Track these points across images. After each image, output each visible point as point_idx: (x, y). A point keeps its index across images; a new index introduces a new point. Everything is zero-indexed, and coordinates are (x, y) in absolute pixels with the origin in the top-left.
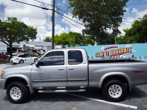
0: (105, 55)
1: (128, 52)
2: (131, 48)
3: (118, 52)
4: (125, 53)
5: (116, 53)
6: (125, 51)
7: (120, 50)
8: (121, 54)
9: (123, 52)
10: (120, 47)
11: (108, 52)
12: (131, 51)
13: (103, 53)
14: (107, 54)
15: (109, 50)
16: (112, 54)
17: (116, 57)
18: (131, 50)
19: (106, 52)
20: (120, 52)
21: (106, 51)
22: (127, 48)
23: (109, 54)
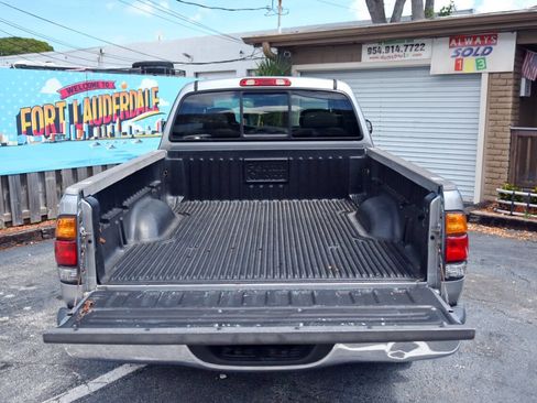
0: (64, 122)
1: (149, 109)
2: (156, 92)
3: (116, 107)
4: (141, 113)
5: (110, 113)
6: (138, 106)
7: (121, 101)
8: (126, 116)
9: (131, 108)
10: (124, 87)
11: (79, 108)
12: (157, 103)
13: (57, 110)
14: (76, 119)
15: (80, 97)
16: (95, 117)
17: (109, 128)
18: (157, 101)
19: (71, 106)
20: (123, 107)
21: (69, 100)
22: (144, 94)
23: (80, 117)
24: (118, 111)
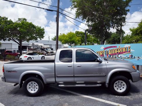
0: (104, 54)
1: (127, 52)
2: (130, 48)
3: (117, 51)
4: (124, 53)
5: (115, 53)
6: (123, 51)
7: (119, 50)
9: (121, 52)
10: (119, 47)
11: (108, 52)
12: (130, 51)
13: (103, 52)
15: (108, 49)
16: (111, 53)
17: (115, 56)
18: (130, 50)
20: (119, 51)
21: (105, 50)
22: (125, 48)
23: (108, 53)
24: (117, 52)
